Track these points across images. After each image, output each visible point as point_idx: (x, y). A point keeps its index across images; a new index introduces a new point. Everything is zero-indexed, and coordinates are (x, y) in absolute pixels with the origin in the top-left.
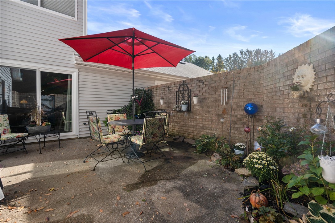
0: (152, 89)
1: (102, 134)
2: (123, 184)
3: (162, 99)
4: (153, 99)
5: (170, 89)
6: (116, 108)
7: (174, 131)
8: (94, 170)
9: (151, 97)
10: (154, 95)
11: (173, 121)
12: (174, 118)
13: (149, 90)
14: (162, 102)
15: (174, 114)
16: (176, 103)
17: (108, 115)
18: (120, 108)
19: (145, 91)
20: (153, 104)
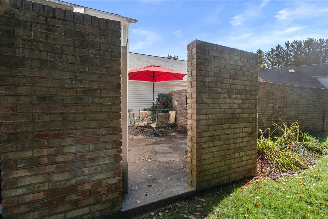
0: (172, 94)
1: (136, 121)
2: (144, 144)
3: (177, 101)
4: (172, 100)
5: (183, 93)
6: (146, 108)
7: (185, 124)
8: (132, 139)
9: (171, 100)
10: (173, 98)
11: (184, 117)
12: (185, 114)
13: (169, 94)
14: (176, 103)
15: (185, 112)
16: (186, 104)
17: (140, 112)
18: (149, 107)
19: (167, 96)
20: (172, 104)
